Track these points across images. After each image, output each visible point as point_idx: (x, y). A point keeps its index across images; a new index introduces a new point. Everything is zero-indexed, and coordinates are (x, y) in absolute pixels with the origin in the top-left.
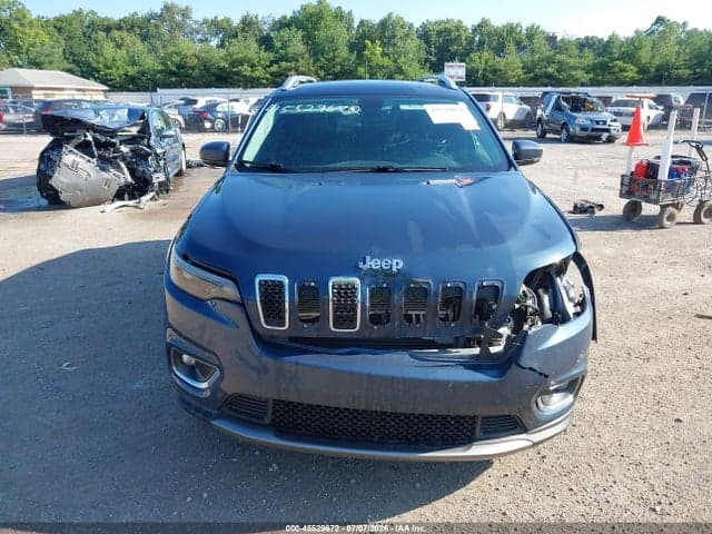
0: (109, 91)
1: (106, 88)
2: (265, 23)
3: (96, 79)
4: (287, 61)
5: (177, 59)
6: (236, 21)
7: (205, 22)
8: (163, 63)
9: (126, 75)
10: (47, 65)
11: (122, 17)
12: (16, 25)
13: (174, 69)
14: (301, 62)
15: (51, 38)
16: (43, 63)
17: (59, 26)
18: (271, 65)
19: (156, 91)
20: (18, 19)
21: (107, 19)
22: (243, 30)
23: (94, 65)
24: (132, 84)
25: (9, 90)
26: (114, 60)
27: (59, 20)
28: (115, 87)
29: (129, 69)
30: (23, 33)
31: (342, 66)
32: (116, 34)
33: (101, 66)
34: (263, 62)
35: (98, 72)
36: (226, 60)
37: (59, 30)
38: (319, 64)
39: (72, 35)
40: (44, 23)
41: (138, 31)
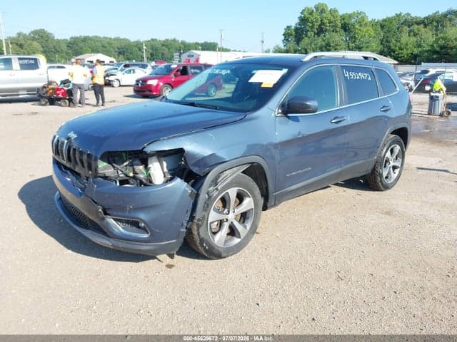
0: (398, 64)
1: (396, 62)
3: (391, 56)
5: (442, 42)
9: (412, 54)
12: (357, 26)
13: (438, 49)
15: (375, 32)
16: (362, 48)
17: (383, 24)
19: (421, 64)
20: (359, 22)
23: (393, 48)
24: (413, 59)
26: (407, 44)
27: (384, 21)
28: (402, 61)
29: (415, 50)
30: (360, 30)
32: (415, 27)
33: (397, 48)
35: (394, 52)
37: (383, 27)
39: (390, 29)
40: (374, 24)
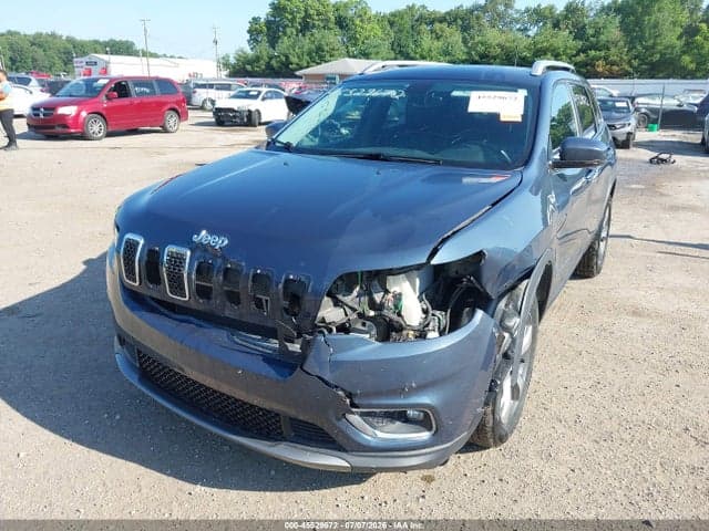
2: (592, 9)
4: (596, 50)
5: (481, 49)
6: (560, 7)
7: (527, 10)
8: (468, 53)
10: (373, 56)
11: (448, 10)
12: (357, 21)
14: (613, 50)
15: (383, 31)
16: (370, 54)
17: (392, 20)
18: (577, 54)
20: (359, 16)
21: (434, 12)
22: (566, 17)
25: (337, 77)
27: (393, 15)
29: (442, 59)
30: (361, 28)
31: (662, 55)
32: (437, 26)
34: (569, 51)
36: (530, 49)
37: (392, 24)
38: (634, 52)
39: (402, 28)
40: (380, 19)
41: (460, 22)
